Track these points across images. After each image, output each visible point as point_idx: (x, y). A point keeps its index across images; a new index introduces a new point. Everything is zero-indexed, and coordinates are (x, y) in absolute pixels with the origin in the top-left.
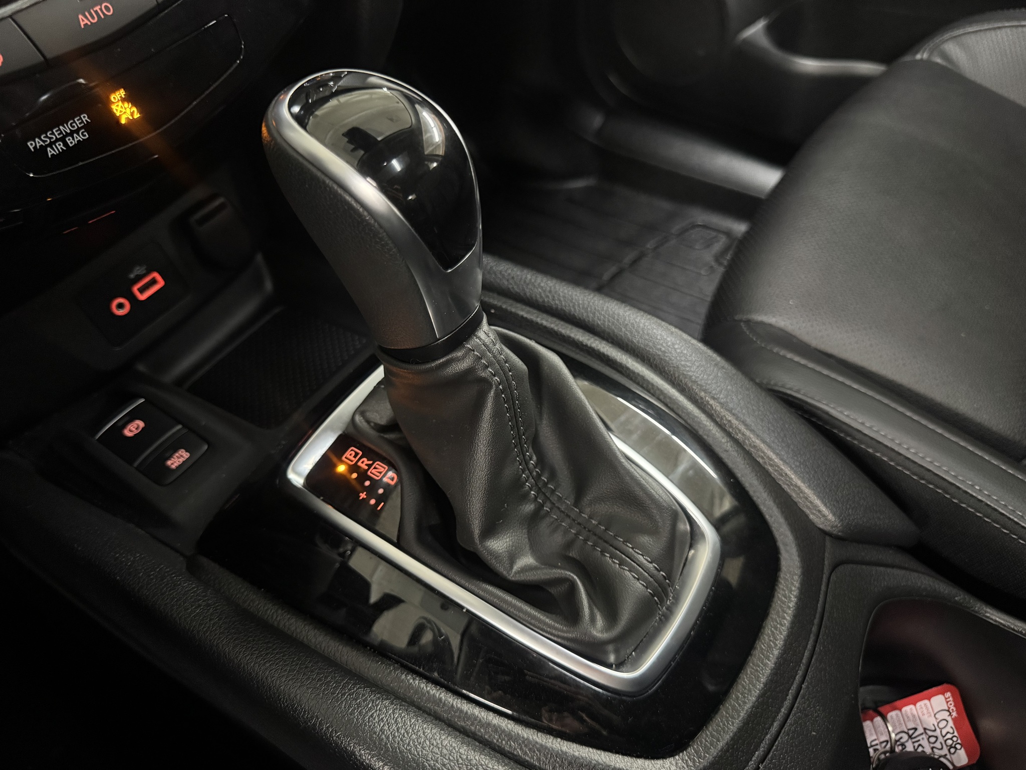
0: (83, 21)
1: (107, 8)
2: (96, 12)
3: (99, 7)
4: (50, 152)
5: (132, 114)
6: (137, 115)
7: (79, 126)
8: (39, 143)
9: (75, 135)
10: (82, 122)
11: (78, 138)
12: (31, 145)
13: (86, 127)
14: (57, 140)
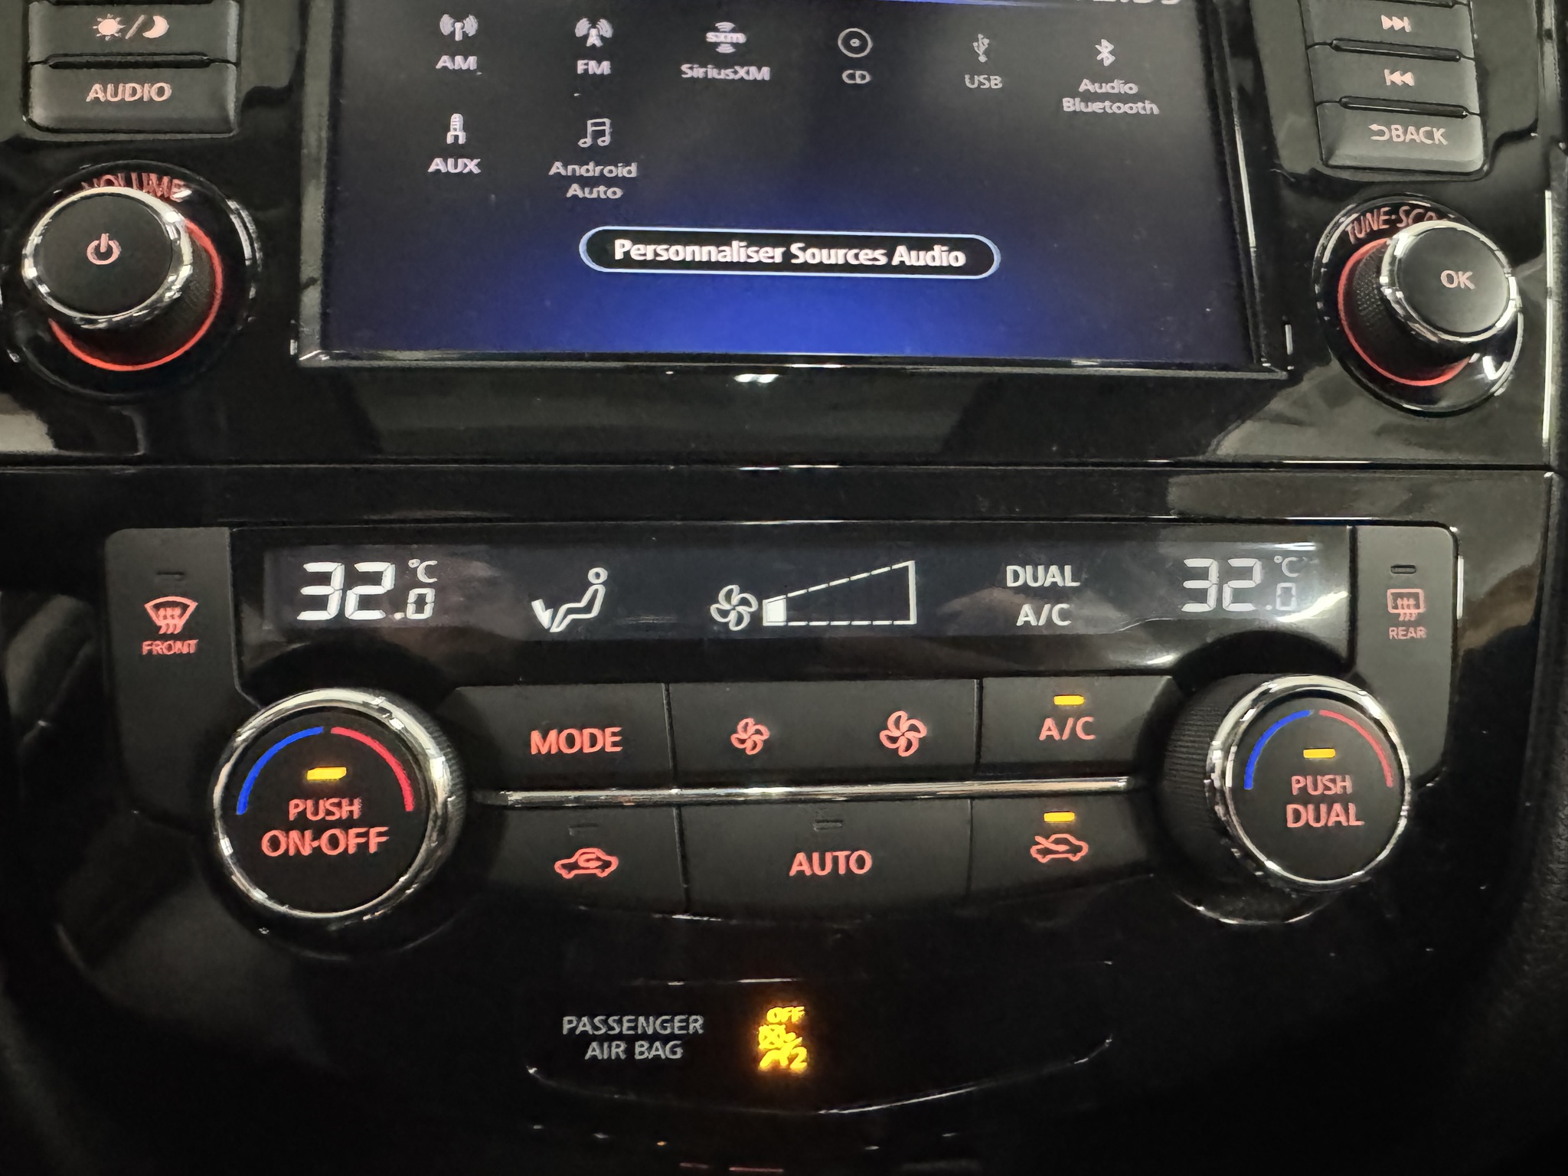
0: (800, 864)
1: (861, 862)
2: (835, 860)
3: (847, 853)
4: (594, 1051)
5: (791, 1060)
6: (799, 1066)
7: (677, 1032)
8: (584, 1025)
9: (657, 1044)
10: (686, 1028)
11: (661, 1051)
12: (568, 1023)
13: (688, 1041)
14: (620, 1037)
